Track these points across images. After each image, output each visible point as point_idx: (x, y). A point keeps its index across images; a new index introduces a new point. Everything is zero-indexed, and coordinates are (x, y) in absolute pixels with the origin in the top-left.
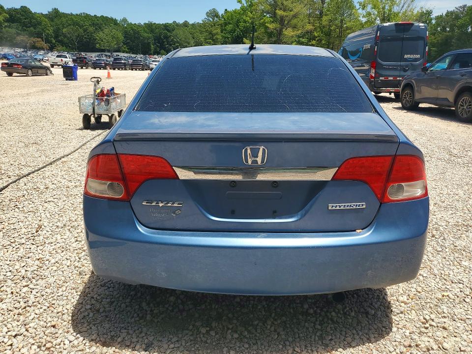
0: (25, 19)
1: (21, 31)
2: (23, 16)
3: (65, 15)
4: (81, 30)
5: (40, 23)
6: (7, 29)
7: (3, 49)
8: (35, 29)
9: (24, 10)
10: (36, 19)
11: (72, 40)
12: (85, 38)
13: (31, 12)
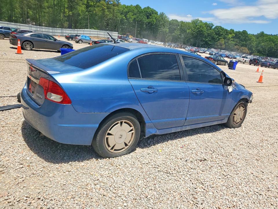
0: (243, 37)
1: (238, 43)
2: (242, 35)
3: (267, 35)
4: (273, 44)
5: (250, 40)
6: (232, 42)
7: (226, 51)
8: (246, 42)
9: (244, 32)
10: (248, 37)
11: (265, 50)
12: (274, 49)
13: (247, 34)
